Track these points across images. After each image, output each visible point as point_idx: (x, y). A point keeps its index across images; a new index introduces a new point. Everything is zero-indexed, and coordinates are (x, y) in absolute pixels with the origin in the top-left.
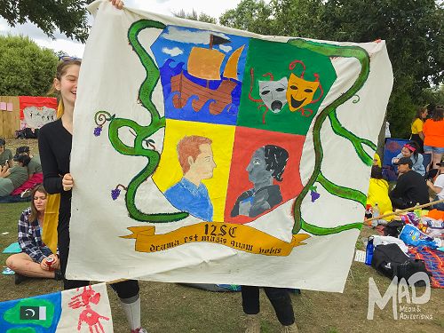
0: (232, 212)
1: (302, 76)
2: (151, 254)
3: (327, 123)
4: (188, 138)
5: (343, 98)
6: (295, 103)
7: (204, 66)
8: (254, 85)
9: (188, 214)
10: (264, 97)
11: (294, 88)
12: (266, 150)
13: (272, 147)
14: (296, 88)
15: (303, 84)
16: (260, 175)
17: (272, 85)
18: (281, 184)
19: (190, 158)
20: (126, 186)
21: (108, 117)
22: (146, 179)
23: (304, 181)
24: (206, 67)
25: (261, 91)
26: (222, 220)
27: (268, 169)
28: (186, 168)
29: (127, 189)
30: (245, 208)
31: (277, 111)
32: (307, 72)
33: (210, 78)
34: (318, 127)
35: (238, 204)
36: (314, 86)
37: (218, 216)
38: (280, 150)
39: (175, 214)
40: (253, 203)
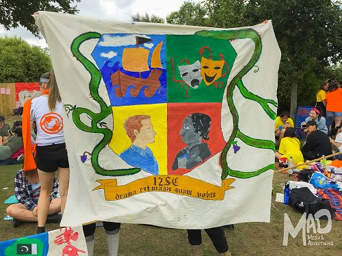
0: (173, 166)
1: (210, 57)
2: (117, 201)
3: (236, 91)
4: (132, 118)
5: (246, 70)
6: (209, 79)
7: (135, 62)
8: (175, 70)
9: (140, 169)
10: (184, 78)
11: (205, 67)
12: (193, 117)
13: (197, 115)
14: (207, 67)
15: (212, 63)
16: (191, 137)
17: (189, 68)
18: (208, 142)
19: (136, 131)
20: (91, 153)
21: (71, 108)
22: (104, 147)
23: (227, 138)
24: (137, 62)
25: (182, 73)
26: (166, 173)
27: (196, 131)
28: (133, 138)
29: (92, 154)
30: (182, 162)
31: (196, 87)
32: (215, 54)
33: (141, 70)
34: (230, 95)
35: (176, 160)
36: (221, 63)
37: (163, 170)
38: (204, 116)
39: (130, 169)
40: (188, 158)
